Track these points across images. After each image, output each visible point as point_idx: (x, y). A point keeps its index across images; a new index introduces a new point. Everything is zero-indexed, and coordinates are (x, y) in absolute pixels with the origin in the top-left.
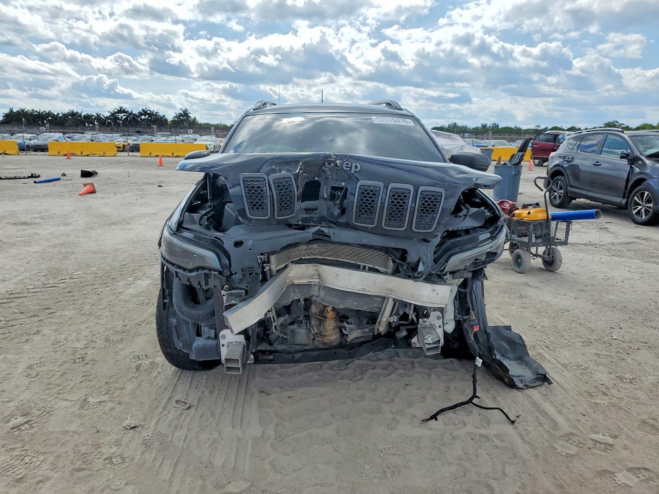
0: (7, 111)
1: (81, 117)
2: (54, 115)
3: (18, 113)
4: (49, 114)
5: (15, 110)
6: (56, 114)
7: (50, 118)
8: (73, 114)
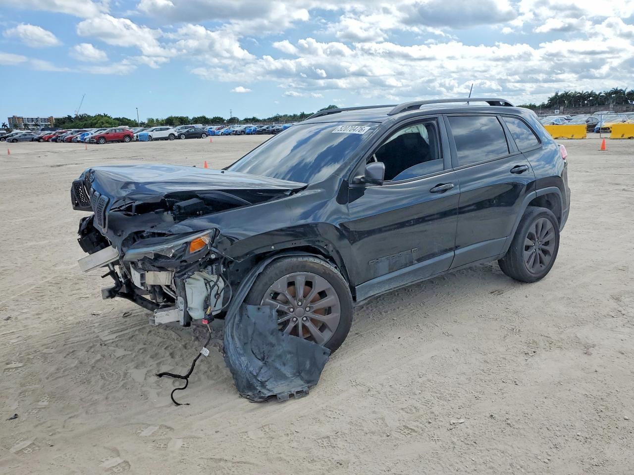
0: (553, 95)
1: (624, 94)
2: (596, 95)
3: (562, 96)
4: (591, 94)
5: (559, 94)
6: (597, 93)
7: (591, 98)
8: (616, 92)
